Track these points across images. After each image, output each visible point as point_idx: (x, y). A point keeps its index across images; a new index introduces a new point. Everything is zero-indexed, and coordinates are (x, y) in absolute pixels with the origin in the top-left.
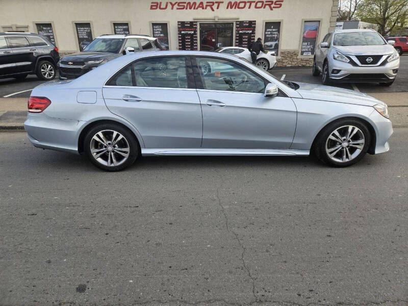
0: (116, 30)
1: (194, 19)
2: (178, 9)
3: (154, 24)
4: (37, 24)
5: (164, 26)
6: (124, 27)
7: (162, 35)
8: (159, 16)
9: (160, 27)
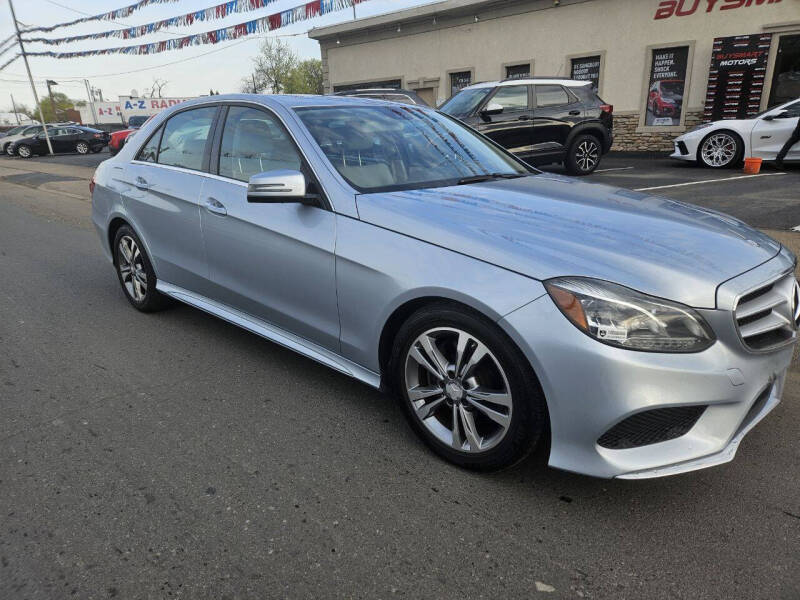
0: (575, 72)
1: (765, 28)
2: (723, 8)
3: (656, 52)
4: (451, 74)
5: (680, 54)
6: (591, 65)
7: (673, 74)
8: (673, 32)
9: (672, 55)
